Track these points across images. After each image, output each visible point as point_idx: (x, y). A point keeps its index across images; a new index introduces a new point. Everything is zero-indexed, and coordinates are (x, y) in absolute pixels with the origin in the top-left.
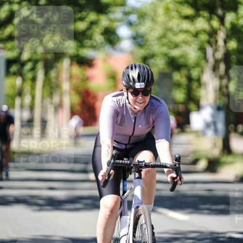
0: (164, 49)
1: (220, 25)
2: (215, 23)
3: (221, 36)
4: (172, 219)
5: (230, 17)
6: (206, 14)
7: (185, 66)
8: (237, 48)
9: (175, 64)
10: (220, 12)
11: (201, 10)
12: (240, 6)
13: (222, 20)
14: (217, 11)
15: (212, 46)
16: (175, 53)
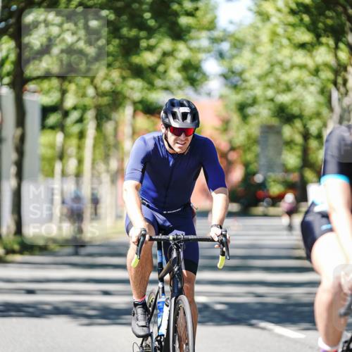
2: (344, 55)
4: (280, 336)
6: (330, 41)
7: (300, 117)
9: (285, 115)
11: (323, 36)
14: (346, 38)
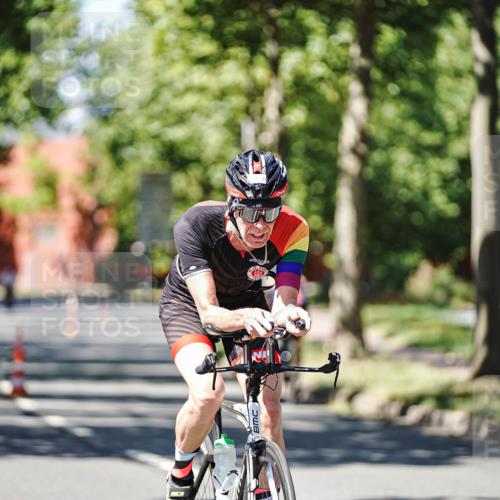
0: (155, 127)
1: (271, 76)
2: (261, 72)
3: (273, 98)
5: (291, 60)
7: (198, 161)
8: (306, 123)
10: (270, 48)
11: (232, 46)
12: (311, 37)
13: (274, 65)
15: (253, 120)
16: (177, 134)
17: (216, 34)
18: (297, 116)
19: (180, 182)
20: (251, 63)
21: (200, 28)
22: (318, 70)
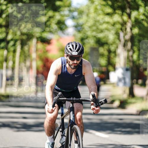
0: (94, 34)
1: (128, 19)
2: (125, 18)
3: (129, 25)
5: (134, 14)
6: (120, 12)
7: (106, 43)
8: (139, 33)
9: (100, 43)
10: (128, 11)
11: (117, 10)
12: (140, 7)
13: (129, 16)
14: (126, 10)
15: (123, 32)
16: (101, 35)
17: (112, 7)
18: (136, 31)
19: (102, 50)
20: (122, 15)
21: (108, 5)
22: (142, 17)
